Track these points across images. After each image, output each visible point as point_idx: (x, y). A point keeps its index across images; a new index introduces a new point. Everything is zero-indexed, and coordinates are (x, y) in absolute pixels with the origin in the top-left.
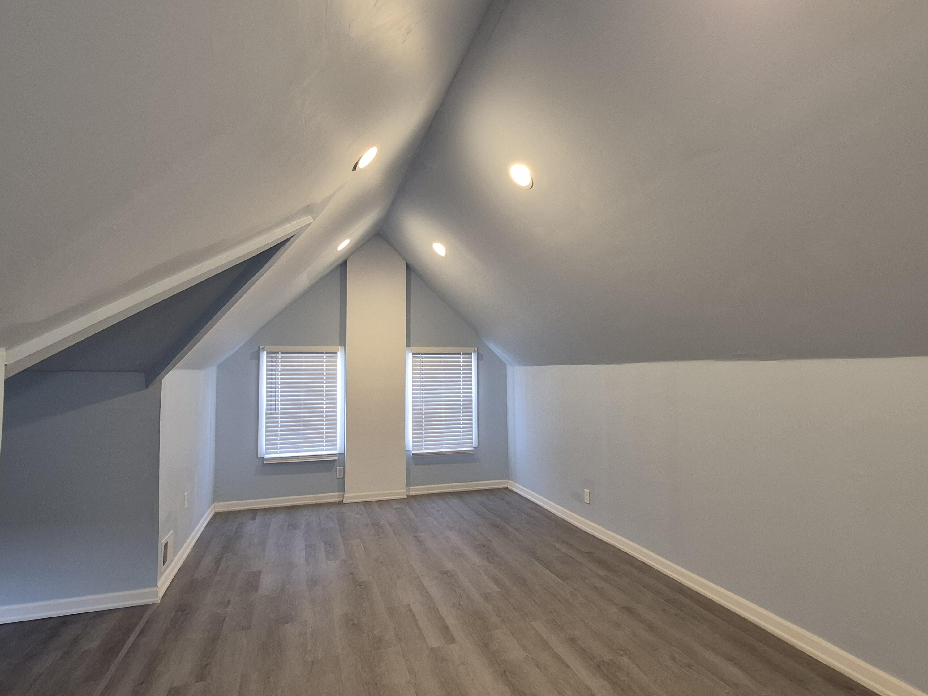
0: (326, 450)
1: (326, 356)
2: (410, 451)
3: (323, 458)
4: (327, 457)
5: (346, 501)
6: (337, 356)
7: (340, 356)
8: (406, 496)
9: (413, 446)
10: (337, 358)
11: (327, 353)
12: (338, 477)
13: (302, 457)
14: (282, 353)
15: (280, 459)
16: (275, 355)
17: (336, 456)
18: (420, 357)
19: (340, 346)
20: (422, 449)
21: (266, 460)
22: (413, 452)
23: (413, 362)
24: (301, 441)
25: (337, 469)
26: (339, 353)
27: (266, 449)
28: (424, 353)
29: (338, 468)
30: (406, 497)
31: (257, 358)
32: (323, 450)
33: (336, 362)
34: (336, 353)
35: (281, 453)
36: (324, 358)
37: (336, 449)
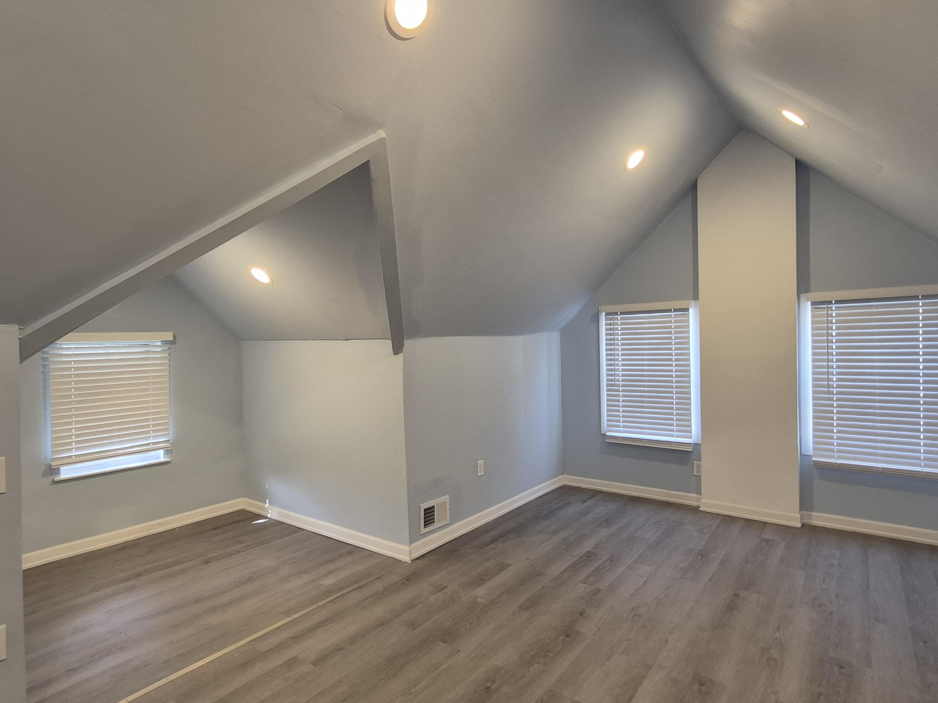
0: (677, 436)
1: (674, 315)
2: (811, 456)
3: (672, 446)
4: (678, 445)
5: (703, 508)
6: (689, 314)
7: (693, 314)
8: (799, 525)
9: (815, 449)
10: (689, 316)
11: (676, 310)
12: (695, 474)
13: (647, 441)
14: (622, 313)
15: (622, 439)
16: (613, 317)
17: (691, 446)
18: (824, 308)
19: (694, 300)
20: (833, 457)
21: (607, 438)
22: (814, 459)
23: (813, 316)
24: (645, 421)
25: (693, 463)
26: (691, 311)
27: (608, 426)
28: (835, 301)
29: (695, 462)
30: (800, 527)
31: (597, 321)
32: (672, 436)
33: (688, 321)
34: (687, 310)
35: (624, 432)
36: (672, 318)
37: (691, 437)
